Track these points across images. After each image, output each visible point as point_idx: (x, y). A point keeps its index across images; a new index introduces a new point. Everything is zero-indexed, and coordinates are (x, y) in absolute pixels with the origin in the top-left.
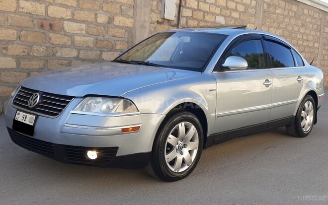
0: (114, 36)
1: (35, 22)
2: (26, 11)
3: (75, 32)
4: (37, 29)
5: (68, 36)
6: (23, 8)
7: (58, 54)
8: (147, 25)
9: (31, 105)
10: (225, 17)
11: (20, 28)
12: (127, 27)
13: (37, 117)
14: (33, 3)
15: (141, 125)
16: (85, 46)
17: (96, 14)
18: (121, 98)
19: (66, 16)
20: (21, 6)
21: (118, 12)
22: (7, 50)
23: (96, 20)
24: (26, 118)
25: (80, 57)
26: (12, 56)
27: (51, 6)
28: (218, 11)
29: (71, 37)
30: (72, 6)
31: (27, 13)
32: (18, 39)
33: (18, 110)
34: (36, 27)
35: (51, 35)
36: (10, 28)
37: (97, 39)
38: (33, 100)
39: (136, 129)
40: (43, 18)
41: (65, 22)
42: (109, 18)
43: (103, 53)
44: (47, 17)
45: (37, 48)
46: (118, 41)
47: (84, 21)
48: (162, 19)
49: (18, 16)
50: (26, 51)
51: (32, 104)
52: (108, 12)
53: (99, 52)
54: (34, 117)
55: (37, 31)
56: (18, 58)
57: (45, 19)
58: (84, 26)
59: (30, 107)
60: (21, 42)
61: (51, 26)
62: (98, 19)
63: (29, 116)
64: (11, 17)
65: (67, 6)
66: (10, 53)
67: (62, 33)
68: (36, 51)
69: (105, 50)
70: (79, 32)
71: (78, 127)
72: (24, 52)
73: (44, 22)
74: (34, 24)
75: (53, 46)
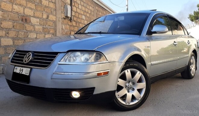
0: (49, 26)
1: (19, 17)
2: (15, 11)
3: (35, 24)
4: (20, 22)
5: (33, 26)
6: (14, 9)
7: (29, 36)
8: (60, 19)
9: (25, 61)
10: (85, 16)
11: (14, 21)
12: (54, 21)
13: (31, 69)
14: (19, 6)
15: (109, 70)
16: (39, 31)
17: (42, 13)
18: (94, 51)
19: (32, 14)
20: (14, 8)
21: (50, 13)
22: (9, 34)
23: (43, 17)
24: (22, 71)
25: (37, 38)
26: (11, 38)
27: (25, 9)
28: (82, 13)
29: (34, 26)
30: (34, 9)
31: (16, 12)
32: (13, 28)
33: (15, 66)
34: (20, 21)
35: (26, 25)
36: (9, 21)
37: (43, 27)
38: (27, 58)
39: (106, 73)
40: (22, 15)
41: (31, 18)
42: (47, 15)
43: (46, 35)
44: (24, 15)
45: (21, 33)
46: (51, 28)
47: (38, 17)
48: (65, 16)
49: (12, 14)
50: (16, 34)
51: (27, 61)
52: (47, 13)
53: (44, 35)
54: (29, 69)
55: (20, 23)
56: (14, 39)
57: (24, 16)
58: (38, 20)
59: (25, 63)
60: (14, 29)
61: (26, 20)
62: (43, 16)
63: (25, 69)
64: (10, 14)
65: (32, 8)
66: (10, 36)
67: (30, 24)
68: (21, 35)
69: (46, 33)
70: (37, 23)
71: (65, 73)
72: (15, 35)
73: (23, 18)
74: (19, 19)
75: (27, 31)
